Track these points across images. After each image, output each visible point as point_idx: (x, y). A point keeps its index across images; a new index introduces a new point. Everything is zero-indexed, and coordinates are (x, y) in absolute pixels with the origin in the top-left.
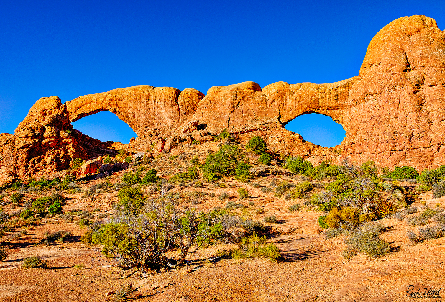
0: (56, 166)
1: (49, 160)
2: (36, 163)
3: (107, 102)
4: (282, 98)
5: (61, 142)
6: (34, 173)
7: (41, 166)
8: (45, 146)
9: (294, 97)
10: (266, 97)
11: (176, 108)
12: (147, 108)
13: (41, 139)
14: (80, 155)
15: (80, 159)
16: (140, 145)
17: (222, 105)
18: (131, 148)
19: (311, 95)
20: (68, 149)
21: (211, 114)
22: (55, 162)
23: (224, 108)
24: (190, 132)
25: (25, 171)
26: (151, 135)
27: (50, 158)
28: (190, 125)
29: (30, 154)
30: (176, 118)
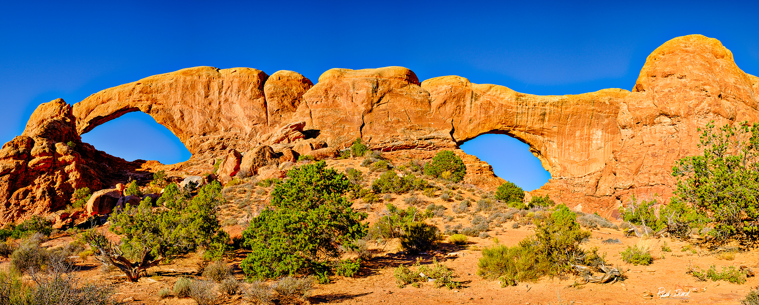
0: (49, 202)
1: (38, 193)
2: (21, 200)
3: (136, 96)
4: (458, 101)
5: (57, 162)
6: (18, 216)
7: (27, 204)
8: (33, 171)
9: (478, 103)
10: (430, 95)
11: (261, 102)
12: (206, 103)
13: (27, 160)
14: (87, 182)
15: (87, 189)
16: (192, 165)
17: (350, 99)
18: (176, 170)
19: (506, 105)
20: (68, 172)
21: (328, 114)
22: (47, 195)
23: (353, 104)
24: (289, 142)
25: (5, 212)
26: (212, 149)
27: (41, 190)
28: (289, 129)
29: (12, 185)
30: (259, 118)
